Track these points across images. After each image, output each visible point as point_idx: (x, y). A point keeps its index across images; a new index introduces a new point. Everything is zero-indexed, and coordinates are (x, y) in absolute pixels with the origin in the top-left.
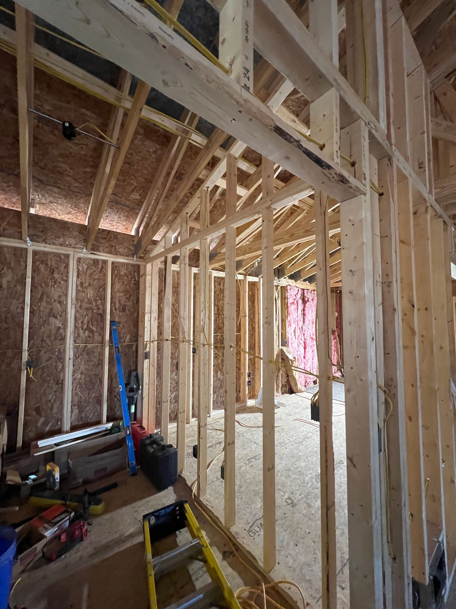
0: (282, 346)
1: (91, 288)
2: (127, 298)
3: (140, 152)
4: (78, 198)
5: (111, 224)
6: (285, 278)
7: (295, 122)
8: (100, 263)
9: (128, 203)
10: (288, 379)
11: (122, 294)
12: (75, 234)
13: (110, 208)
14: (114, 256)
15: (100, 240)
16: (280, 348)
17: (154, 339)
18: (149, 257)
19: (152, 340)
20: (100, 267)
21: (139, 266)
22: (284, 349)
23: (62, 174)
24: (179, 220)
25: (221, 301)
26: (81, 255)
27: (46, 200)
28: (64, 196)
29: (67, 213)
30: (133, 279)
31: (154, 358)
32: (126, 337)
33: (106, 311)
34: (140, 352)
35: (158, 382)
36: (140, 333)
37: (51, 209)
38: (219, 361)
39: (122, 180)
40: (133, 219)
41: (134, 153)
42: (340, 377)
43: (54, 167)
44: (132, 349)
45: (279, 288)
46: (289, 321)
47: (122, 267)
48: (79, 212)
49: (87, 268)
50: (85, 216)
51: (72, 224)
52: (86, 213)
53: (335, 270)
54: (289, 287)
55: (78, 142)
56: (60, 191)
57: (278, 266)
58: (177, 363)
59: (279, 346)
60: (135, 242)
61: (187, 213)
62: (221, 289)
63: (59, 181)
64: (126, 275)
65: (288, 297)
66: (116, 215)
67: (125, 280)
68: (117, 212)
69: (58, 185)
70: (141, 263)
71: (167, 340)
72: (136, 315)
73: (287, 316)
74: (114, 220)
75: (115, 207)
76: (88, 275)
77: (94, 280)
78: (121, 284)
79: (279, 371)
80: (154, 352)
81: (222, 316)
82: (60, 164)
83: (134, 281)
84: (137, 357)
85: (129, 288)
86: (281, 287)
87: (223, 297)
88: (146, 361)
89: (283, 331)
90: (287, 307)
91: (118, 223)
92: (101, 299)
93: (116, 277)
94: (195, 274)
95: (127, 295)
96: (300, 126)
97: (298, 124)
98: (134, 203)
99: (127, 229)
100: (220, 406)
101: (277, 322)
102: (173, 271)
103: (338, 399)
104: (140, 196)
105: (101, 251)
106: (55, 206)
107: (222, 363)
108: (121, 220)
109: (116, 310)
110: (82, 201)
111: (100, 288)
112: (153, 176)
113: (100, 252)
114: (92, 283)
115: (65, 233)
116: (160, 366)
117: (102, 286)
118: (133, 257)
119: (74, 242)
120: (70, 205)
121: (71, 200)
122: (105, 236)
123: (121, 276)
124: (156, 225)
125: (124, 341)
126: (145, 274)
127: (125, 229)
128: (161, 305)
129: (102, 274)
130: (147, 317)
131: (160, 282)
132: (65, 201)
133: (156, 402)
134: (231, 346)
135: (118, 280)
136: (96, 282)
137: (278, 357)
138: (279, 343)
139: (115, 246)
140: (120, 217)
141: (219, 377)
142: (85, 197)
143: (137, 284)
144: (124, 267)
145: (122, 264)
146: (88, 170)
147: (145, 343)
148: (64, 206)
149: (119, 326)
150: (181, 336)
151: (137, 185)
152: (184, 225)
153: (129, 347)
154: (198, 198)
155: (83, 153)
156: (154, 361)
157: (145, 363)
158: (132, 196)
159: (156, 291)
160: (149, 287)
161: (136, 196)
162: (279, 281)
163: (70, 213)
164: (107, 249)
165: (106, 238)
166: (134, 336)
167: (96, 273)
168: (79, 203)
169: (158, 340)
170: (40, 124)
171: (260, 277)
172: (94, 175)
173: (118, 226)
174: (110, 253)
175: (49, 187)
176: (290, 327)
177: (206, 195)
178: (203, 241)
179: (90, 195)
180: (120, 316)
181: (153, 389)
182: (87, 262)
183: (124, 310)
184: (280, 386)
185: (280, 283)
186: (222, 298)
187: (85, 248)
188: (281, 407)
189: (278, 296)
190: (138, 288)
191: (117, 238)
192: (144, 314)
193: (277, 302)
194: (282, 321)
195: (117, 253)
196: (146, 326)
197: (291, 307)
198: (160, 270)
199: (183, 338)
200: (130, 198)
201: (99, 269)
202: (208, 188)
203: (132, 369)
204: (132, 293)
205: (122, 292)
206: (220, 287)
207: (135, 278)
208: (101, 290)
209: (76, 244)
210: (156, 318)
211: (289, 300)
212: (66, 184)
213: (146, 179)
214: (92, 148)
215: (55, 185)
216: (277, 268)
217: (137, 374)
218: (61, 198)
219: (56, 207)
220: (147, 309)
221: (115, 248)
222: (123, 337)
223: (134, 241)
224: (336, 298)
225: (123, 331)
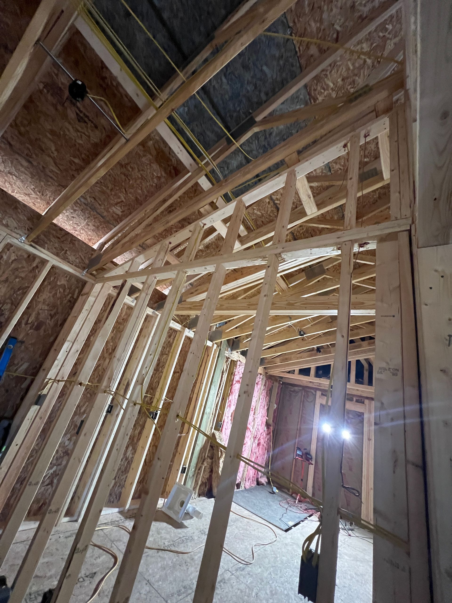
0: (215, 429)
1: (6, 285)
2: (50, 315)
3: (142, 170)
4: (49, 183)
5: (74, 228)
6: (237, 352)
7: (310, 198)
8: (37, 261)
9: (105, 214)
10: (211, 476)
11: (46, 308)
12: (21, 217)
13: (82, 211)
14: (60, 260)
15: (51, 236)
16: (212, 432)
17: (63, 378)
18: (103, 277)
19: (57, 379)
20: (34, 265)
21: (84, 283)
22: (217, 434)
23: (43, 151)
24: (157, 247)
25: (165, 356)
26: (15, 241)
27: (5, 167)
28: (31, 173)
29: (25, 193)
30: (70, 295)
31: (48, 407)
32: (22, 365)
33: (11, 321)
34: (32, 393)
35: (37, 444)
36: (46, 365)
37: (6, 180)
38: (136, 431)
39: (110, 188)
40: (103, 232)
41: (136, 168)
42: (265, 483)
43: (36, 139)
44: (21, 385)
45: (230, 360)
46: (230, 401)
47: (63, 276)
48: (41, 199)
49: (15, 260)
50: (45, 206)
51: (25, 206)
52: (48, 203)
53: (286, 359)
54: (239, 363)
55: (79, 129)
56: (29, 166)
57: (234, 337)
58: (82, 422)
59: (211, 428)
60: (93, 257)
61: (170, 243)
62: (169, 342)
63: (34, 156)
64: (63, 286)
65: (236, 373)
66: (85, 220)
67: (60, 292)
68: (89, 217)
69: (31, 160)
70: (90, 281)
71: (81, 384)
72: (52, 339)
73: (230, 395)
74: (79, 224)
75: (88, 211)
76: (10, 268)
77: (16, 277)
78: (51, 295)
79: (204, 461)
80: (53, 397)
81: (161, 374)
82: (45, 140)
83: (71, 297)
84: (22, 399)
85: (59, 303)
86: (231, 360)
87: (169, 352)
88: (35, 408)
89: (221, 411)
90: (232, 385)
91: (83, 229)
92: (12, 304)
93: (50, 284)
94: (148, 316)
95: (51, 310)
96: (312, 203)
97: (311, 201)
98: (113, 216)
99: (90, 240)
100: (113, 502)
101: (218, 399)
102: (125, 304)
103: (263, 516)
104: (122, 212)
105: (46, 248)
106: (13, 179)
107: (139, 435)
108: (87, 228)
109: (27, 324)
110: (53, 188)
111: (19, 289)
112: (146, 199)
113: (44, 249)
114: (12, 278)
115: (8, 211)
116: (53, 421)
117: (24, 289)
118: (84, 270)
119: (16, 225)
120: (32, 187)
121: (38, 181)
122: (60, 236)
123: (56, 285)
124: (128, 243)
125: (17, 370)
126: (88, 294)
127: (88, 239)
128: (92, 337)
129: (31, 275)
130: (66, 346)
131: (103, 310)
132: (30, 180)
133: (19, 478)
134: (178, 416)
135: (50, 289)
136: (17, 280)
137: (207, 442)
138: (213, 425)
139: (66, 250)
140: (89, 225)
141: (128, 455)
142: (58, 186)
143: (72, 303)
144: (66, 277)
145: (66, 273)
146: (76, 161)
147: (46, 380)
148: (25, 184)
149: (20, 347)
150: (105, 383)
151: (124, 200)
152: (162, 254)
153: (19, 380)
154: (190, 231)
155: (81, 142)
156: (46, 411)
157: (31, 410)
158: (113, 208)
159: (93, 318)
160: (87, 310)
161: (118, 210)
162: (231, 353)
163: (29, 195)
164: (54, 250)
165: (59, 238)
166: (34, 366)
167: (24, 269)
168: (46, 189)
169: (66, 381)
170: (45, 91)
171: (214, 342)
172: (80, 169)
173: (81, 233)
174: (57, 255)
175: (17, 156)
176: (229, 408)
177: (200, 231)
178: (181, 272)
179: (65, 187)
180: (28, 334)
181: (24, 454)
182: (19, 253)
183: (38, 328)
184: (200, 483)
185: (232, 355)
186: (167, 353)
187: (26, 236)
188: (195, 518)
189: (226, 370)
190: (72, 308)
191: (74, 244)
192: (64, 341)
193: (224, 375)
194: (223, 399)
195: (65, 259)
196: (58, 358)
197: (235, 385)
198: (110, 297)
199: (106, 387)
200: (110, 210)
201: (31, 268)
202: (205, 224)
203: (6, 415)
204: (60, 310)
205: (48, 305)
206: (169, 339)
207: (73, 294)
208: (18, 293)
209: (16, 228)
210: (77, 351)
211: (236, 377)
212: (42, 163)
213: (137, 199)
214: (93, 142)
215: (27, 158)
216: (233, 339)
217: (9, 425)
218: (26, 174)
219: (14, 181)
220: (71, 336)
221: (66, 253)
222: (18, 364)
223: (92, 255)
224: (278, 389)
225: (22, 355)
